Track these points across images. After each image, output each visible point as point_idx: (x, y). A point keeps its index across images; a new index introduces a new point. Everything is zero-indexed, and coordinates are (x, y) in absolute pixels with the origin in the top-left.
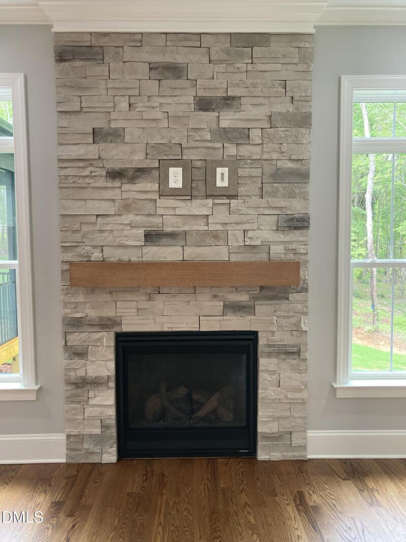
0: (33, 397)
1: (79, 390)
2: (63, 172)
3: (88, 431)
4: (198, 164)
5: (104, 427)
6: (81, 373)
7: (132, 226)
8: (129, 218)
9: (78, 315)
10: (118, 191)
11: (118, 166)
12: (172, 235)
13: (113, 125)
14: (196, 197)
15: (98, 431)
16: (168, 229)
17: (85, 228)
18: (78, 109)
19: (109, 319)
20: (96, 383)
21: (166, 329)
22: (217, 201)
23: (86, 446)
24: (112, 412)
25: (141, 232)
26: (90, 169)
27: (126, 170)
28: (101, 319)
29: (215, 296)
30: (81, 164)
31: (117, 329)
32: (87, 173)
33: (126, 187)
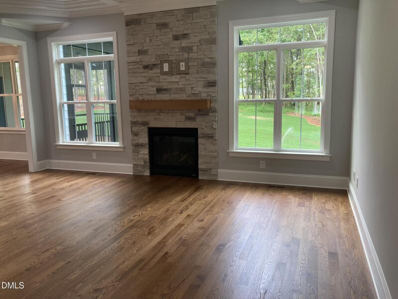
0: (122, 150)
1: (136, 148)
2: (129, 67)
3: (140, 163)
4: (174, 61)
5: (145, 162)
6: (137, 142)
7: (152, 86)
8: (151, 83)
9: (135, 120)
10: (147, 73)
11: (146, 64)
12: (166, 90)
13: (145, 49)
14: (174, 74)
15: (143, 163)
16: (164, 88)
17: (137, 88)
18: (133, 43)
19: (145, 122)
20: (142, 145)
21: (164, 127)
22: (181, 76)
23: (139, 169)
24: (147, 157)
25: (155, 89)
26: (137, 65)
27: (149, 65)
28: (143, 122)
29: (182, 114)
30: (134, 64)
31: (148, 126)
32: (136, 67)
33: (150, 71)
